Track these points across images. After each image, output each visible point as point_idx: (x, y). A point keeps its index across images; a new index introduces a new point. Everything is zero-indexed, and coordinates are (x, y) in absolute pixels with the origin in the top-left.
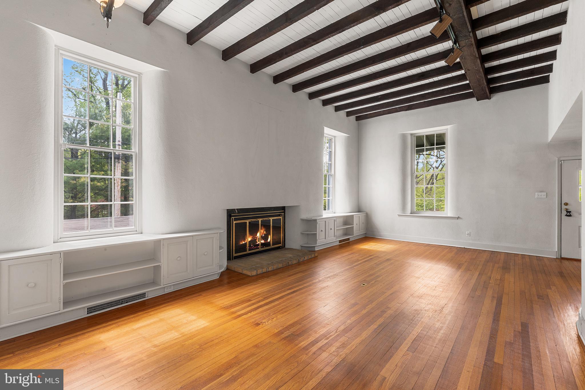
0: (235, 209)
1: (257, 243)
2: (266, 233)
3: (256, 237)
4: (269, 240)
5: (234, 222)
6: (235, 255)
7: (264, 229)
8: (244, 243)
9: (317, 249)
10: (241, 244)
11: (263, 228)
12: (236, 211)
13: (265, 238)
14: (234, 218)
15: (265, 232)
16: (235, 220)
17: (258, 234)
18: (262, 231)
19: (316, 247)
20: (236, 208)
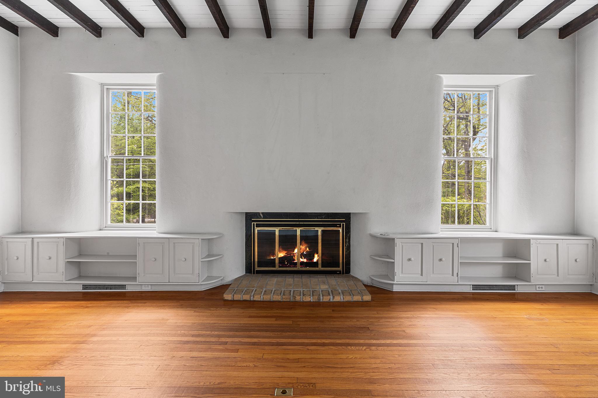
0: (259, 213)
1: (295, 261)
2: (309, 251)
3: (294, 254)
4: (315, 260)
5: (257, 229)
6: (257, 269)
7: (306, 245)
8: (272, 258)
9: (396, 289)
10: (268, 258)
11: (305, 243)
12: (261, 215)
13: (310, 256)
14: (255, 223)
15: (308, 249)
16: (258, 226)
17: (296, 251)
18: (303, 247)
19: (394, 286)
20: (260, 211)
